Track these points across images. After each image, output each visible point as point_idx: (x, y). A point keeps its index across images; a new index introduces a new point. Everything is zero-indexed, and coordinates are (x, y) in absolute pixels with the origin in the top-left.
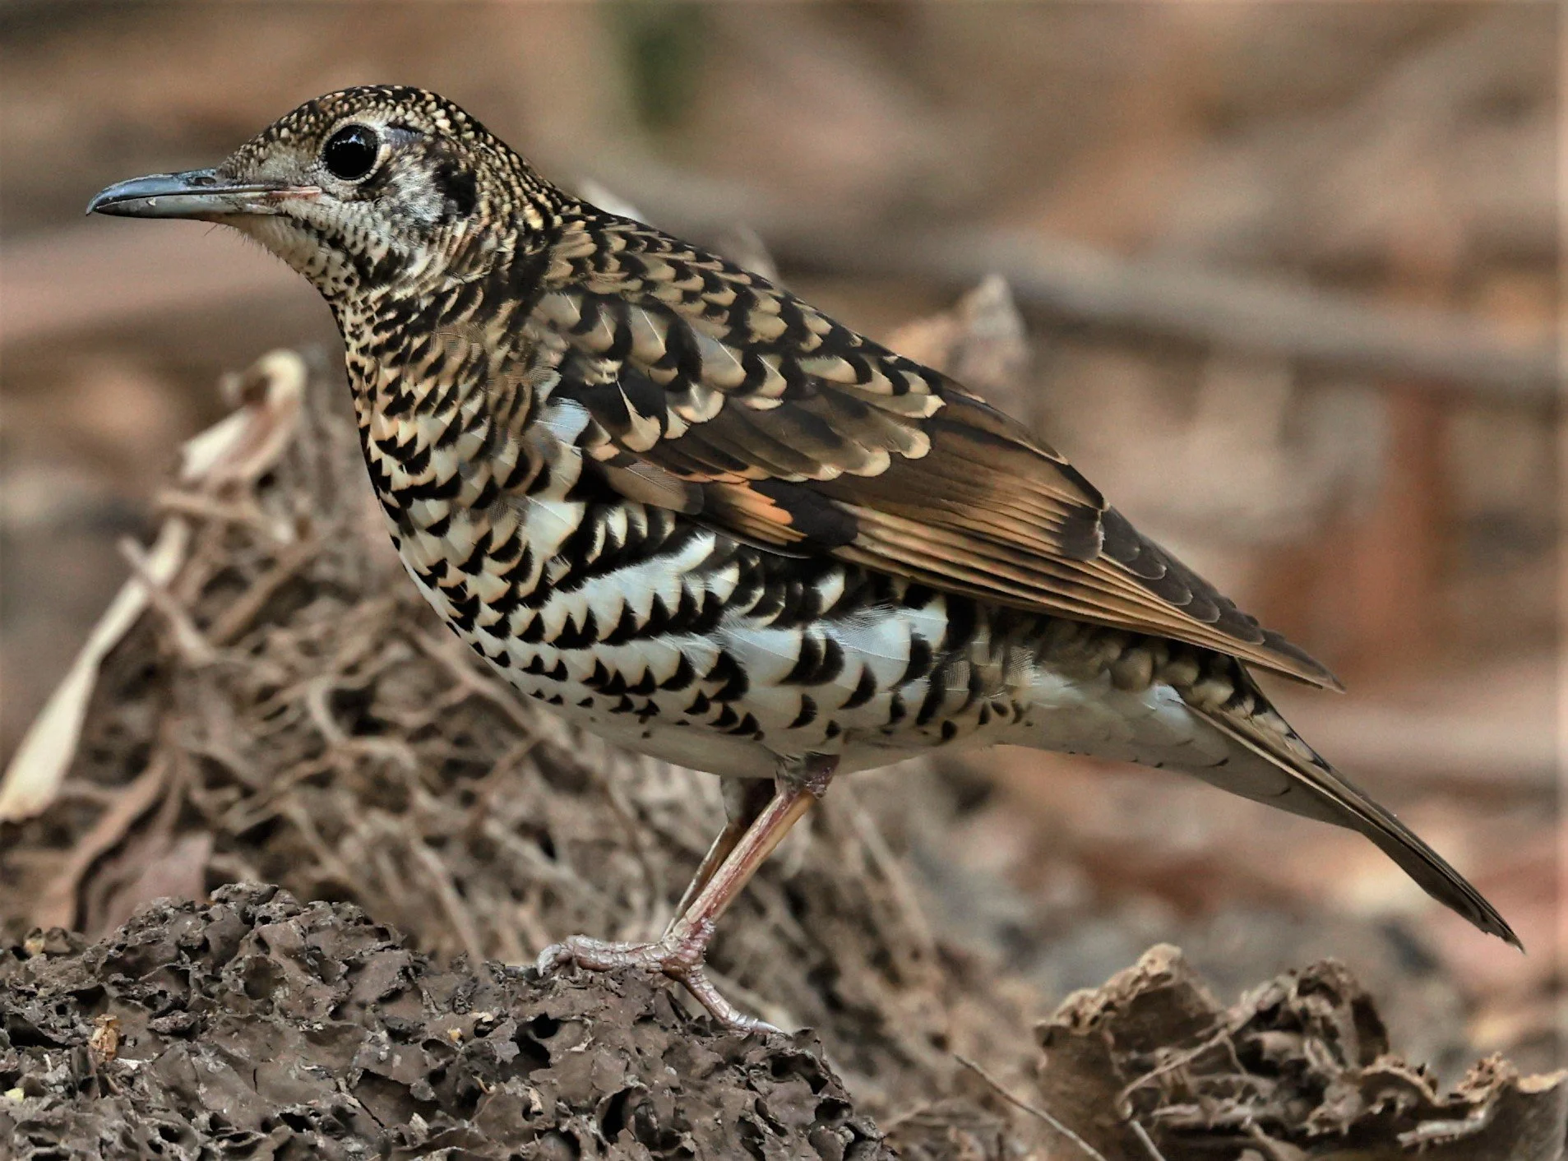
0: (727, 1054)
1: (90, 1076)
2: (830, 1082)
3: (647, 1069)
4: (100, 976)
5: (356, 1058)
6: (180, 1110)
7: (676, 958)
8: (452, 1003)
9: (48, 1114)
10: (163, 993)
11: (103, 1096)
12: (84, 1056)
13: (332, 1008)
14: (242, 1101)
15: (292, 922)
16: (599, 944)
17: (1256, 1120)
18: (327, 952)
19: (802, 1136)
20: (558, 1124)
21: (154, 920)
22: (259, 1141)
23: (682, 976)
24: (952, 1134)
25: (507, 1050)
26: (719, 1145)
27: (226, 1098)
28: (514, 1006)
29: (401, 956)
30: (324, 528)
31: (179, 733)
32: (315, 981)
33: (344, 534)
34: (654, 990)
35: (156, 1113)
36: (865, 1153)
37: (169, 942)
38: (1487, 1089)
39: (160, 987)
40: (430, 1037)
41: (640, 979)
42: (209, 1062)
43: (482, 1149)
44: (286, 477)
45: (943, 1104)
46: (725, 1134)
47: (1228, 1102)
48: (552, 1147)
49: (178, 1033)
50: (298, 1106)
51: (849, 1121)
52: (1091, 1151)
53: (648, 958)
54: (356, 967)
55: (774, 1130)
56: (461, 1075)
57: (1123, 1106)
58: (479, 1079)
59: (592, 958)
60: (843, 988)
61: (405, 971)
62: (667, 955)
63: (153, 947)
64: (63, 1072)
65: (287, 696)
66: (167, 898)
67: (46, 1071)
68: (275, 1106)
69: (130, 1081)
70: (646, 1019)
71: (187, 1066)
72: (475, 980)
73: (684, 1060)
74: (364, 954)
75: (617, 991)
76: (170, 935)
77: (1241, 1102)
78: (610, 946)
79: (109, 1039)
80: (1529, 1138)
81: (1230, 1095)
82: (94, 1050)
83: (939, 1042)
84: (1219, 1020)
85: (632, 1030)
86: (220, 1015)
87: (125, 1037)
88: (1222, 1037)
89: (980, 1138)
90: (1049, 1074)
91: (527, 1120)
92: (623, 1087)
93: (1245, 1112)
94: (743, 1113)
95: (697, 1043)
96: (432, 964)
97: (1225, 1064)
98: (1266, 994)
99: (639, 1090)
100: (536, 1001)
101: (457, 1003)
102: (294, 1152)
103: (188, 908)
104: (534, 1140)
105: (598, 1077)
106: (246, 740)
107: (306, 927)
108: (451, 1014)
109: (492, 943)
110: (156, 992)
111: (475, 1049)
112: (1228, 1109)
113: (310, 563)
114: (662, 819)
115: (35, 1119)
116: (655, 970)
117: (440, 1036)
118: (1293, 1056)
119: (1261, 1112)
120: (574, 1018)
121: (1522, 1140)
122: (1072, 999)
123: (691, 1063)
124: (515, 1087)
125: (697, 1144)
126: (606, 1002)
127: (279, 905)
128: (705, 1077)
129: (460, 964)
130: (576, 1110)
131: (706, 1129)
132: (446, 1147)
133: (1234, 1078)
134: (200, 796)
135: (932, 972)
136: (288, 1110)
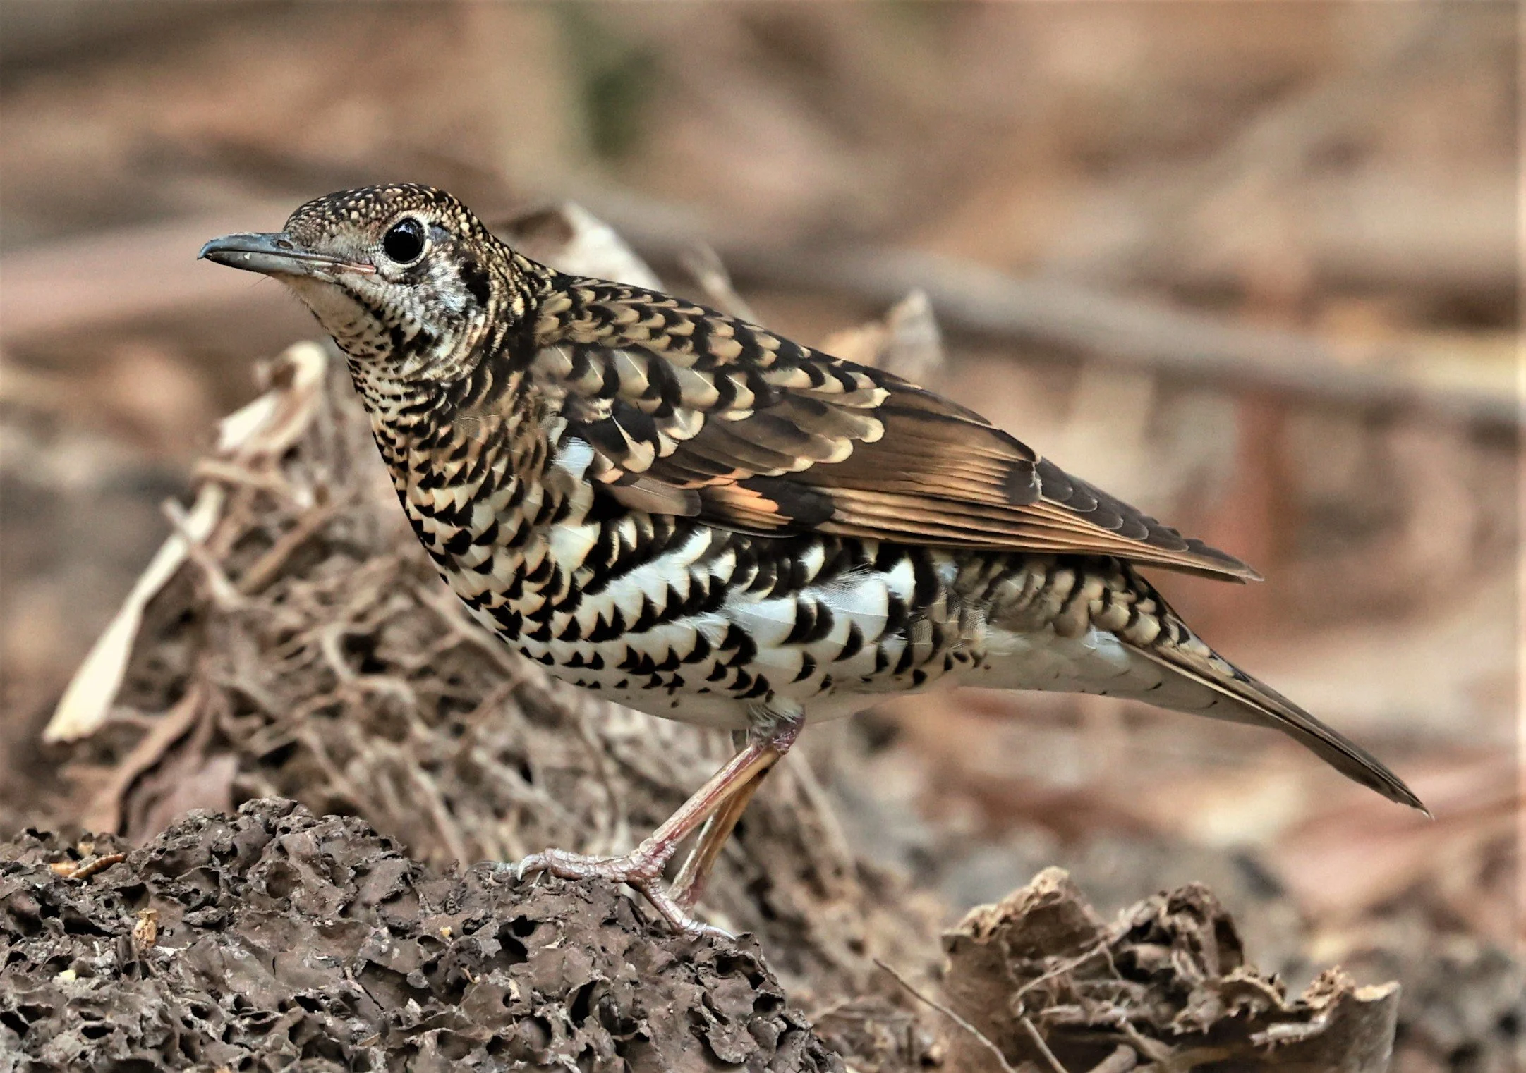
0: (679, 953)
1: (133, 961)
2: (766, 980)
3: (610, 965)
4: (143, 875)
5: (361, 950)
6: (210, 992)
7: (639, 870)
8: (444, 904)
9: (96, 992)
10: (196, 891)
11: (143, 978)
12: (128, 944)
13: (341, 907)
14: (264, 985)
15: (308, 832)
16: (572, 857)
17: (1129, 1020)
18: (338, 860)
19: (742, 1025)
20: (533, 1011)
21: (190, 828)
22: (277, 1019)
23: (643, 886)
24: (868, 1026)
25: (489, 945)
26: (671, 1030)
27: (249, 982)
28: (497, 908)
29: (401, 864)
30: (339, 495)
31: (211, 668)
32: (327, 883)
33: (356, 500)
34: (618, 897)
35: (189, 993)
36: (795, 1042)
37: (202, 848)
38: (1328, 997)
39: (194, 886)
40: (425, 934)
41: (606, 887)
42: (235, 951)
43: (467, 1031)
44: (307, 452)
45: (861, 1000)
46: (675, 1022)
47: (1106, 1004)
48: (527, 1031)
49: (208, 926)
50: (311, 990)
51: (783, 1013)
52: (988, 1043)
53: (615, 869)
54: (362, 872)
55: (718, 1020)
56: (451, 967)
57: (1016, 1006)
58: (466, 970)
59: (567, 868)
60: (776, 899)
61: (404, 876)
62: (632, 867)
63: (189, 851)
64: (109, 957)
65: (306, 639)
66: (201, 810)
67: (96, 956)
68: (291, 991)
69: (167, 966)
70: (610, 922)
71: (216, 954)
72: (465, 885)
73: (642, 959)
74: (370, 861)
75: (586, 897)
76: (204, 841)
77: (1117, 1004)
78: (582, 859)
79: (149, 930)
80: (1364, 1040)
81: (1108, 998)
82: (137, 939)
83: (857, 947)
84: (1100, 934)
85: (598, 930)
86: (245, 911)
87: (163, 928)
88: (1102, 947)
89: (891, 1030)
90: (953, 976)
91: (507, 1006)
92: (590, 980)
93: (1120, 1013)
94: (691, 1005)
95: (653, 943)
96: (427, 871)
97: (1104, 971)
98: (1141, 911)
99: (603, 982)
100: (516, 904)
101: (449, 905)
102: (306, 1030)
103: (219, 818)
104: (512, 1023)
105: (568, 971)
106: (268, 675)
107: (320, 837)
108: (444, 914)
109: (477, 855)
110: (191, 890)
111: (464, 945)
112: (1106, 1010)
113: (327, 525)
114: (624, 751)
115: (85, 997)
116: (622, 879)
117: (433, 933)
118: (1162, 966)
119: (1134, 1013)
120: (549, 920)
121: (1357, 1041)
122: (974, 913)
123: (648, 961)
124: (497, 978)
125: (652, 1031)
126: (576, 907)
127: (297, 818)
128: (660, 973)
129: (452, 872)
130: (549, 999)
131: (660, 1017)
132: (436, 1028)
133: (1112, 983)
134: (228, 723)
135: (852, 887)
136: (302, 994)
